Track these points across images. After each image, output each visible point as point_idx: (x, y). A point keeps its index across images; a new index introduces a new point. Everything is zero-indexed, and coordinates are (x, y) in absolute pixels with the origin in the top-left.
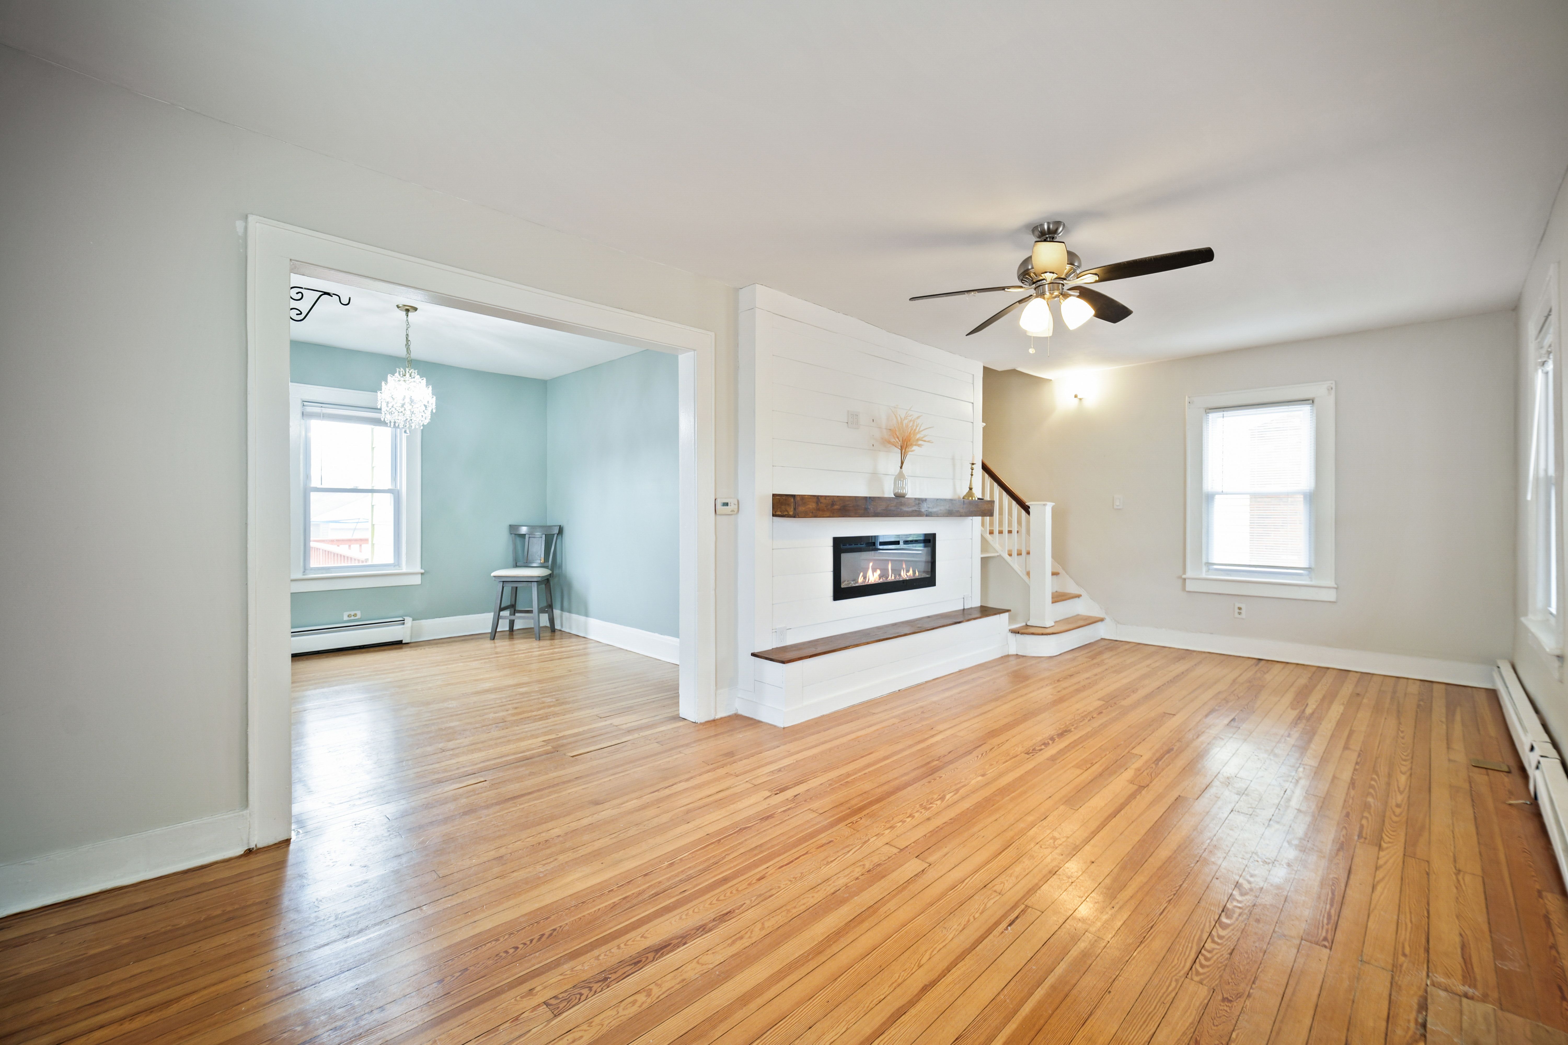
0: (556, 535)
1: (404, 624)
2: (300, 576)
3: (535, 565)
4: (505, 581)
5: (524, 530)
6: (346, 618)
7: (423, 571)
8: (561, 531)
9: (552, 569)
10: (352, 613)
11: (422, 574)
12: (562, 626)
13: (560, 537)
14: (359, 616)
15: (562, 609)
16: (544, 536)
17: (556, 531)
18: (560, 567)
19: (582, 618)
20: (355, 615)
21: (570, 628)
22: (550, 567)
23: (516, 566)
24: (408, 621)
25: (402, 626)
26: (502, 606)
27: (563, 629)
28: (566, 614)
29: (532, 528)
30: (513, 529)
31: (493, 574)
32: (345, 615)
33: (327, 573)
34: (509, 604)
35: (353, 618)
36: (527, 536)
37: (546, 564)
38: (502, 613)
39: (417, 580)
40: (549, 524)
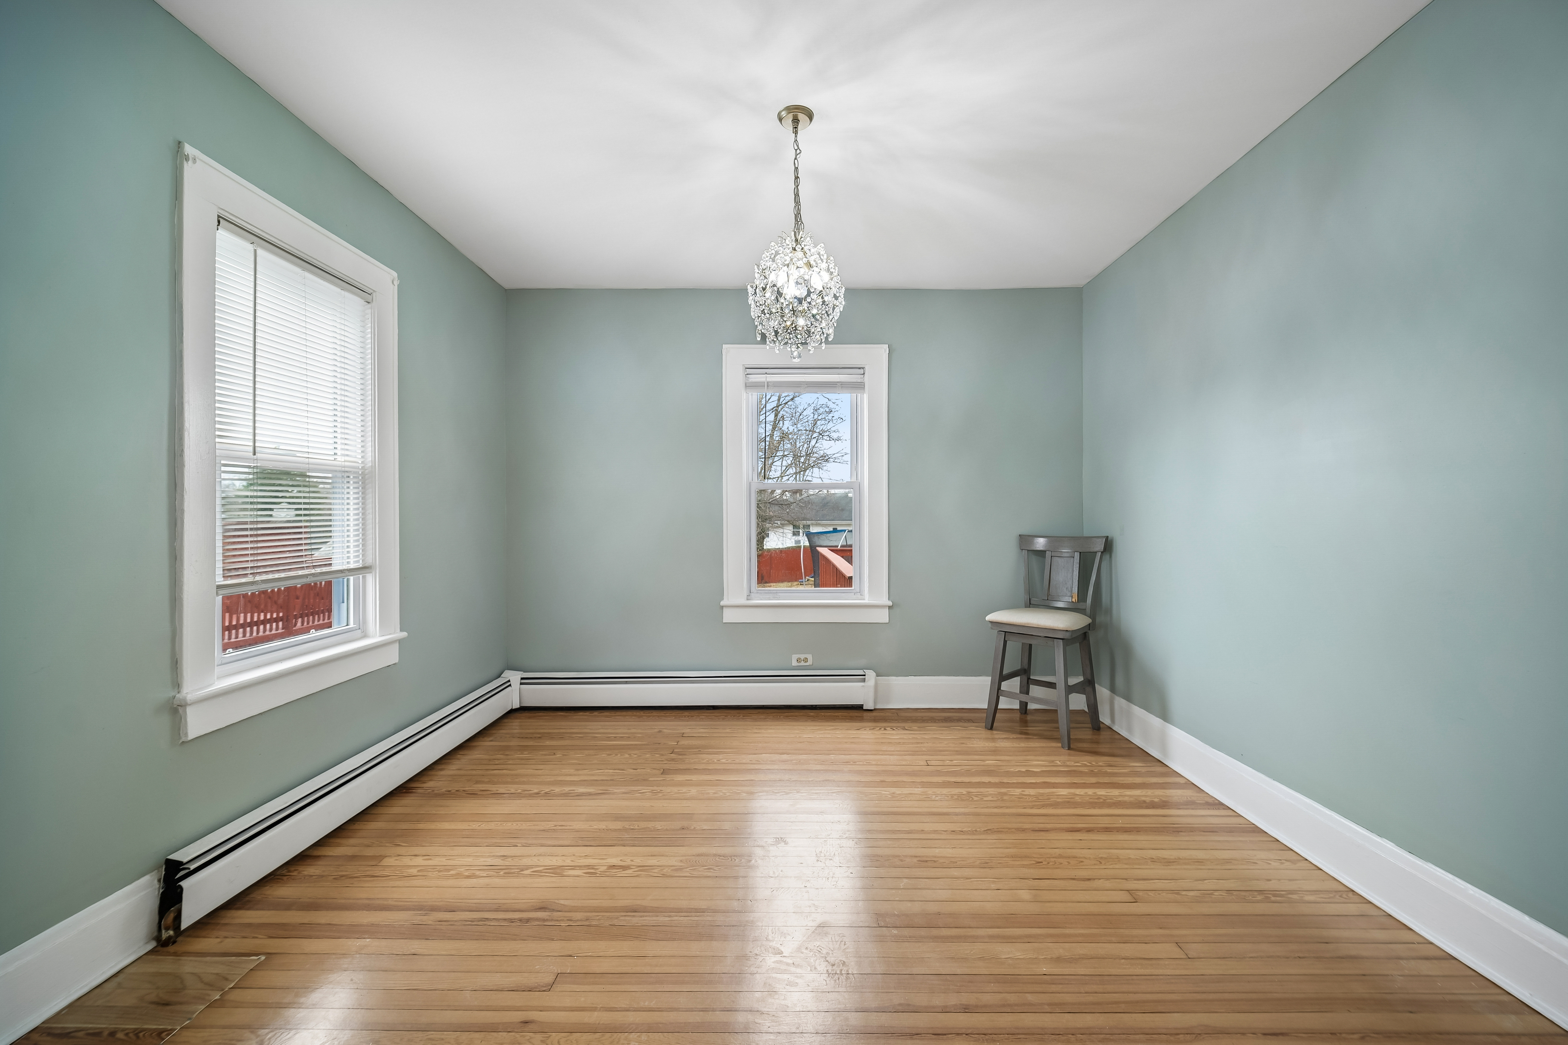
0: (1099, 555)
1: (864, 681)
2: (743, 601)
3: (1060, 605)
4: (1007, 632)
5: (1040, 543)
6: (794, 663)
7: (890, 603)
8: (1109, 546)
9: (1093, 616)
10: (802, 656)
11: (890, 607)
12: (1113, 719)
13: (1107, 557)
14: (810, 663)
15: (1113, 690)
16: (1077, 555)
17: (1099, 546)
18: (1109, 611)
19: (1155, 721)
20: (806, 660)
21: (1130, 729)
22: (1088, 611)
23: (1030, 604)
24: (871, 675)
25: (862, 684)
26: (1005, 672)
27: (1115, 728)
28: (1120, 702)
29: (1055, 541)
30: (1024, 540)
31: (990, 617)
32: (795, 657)
33: (775, 598)
34: (1018, 667)
35: (803, 663)
36: (1048, 554)
37: (1081, 606)
38: (1005, 686)
39: (883, 616)
40: (1086, 533)
